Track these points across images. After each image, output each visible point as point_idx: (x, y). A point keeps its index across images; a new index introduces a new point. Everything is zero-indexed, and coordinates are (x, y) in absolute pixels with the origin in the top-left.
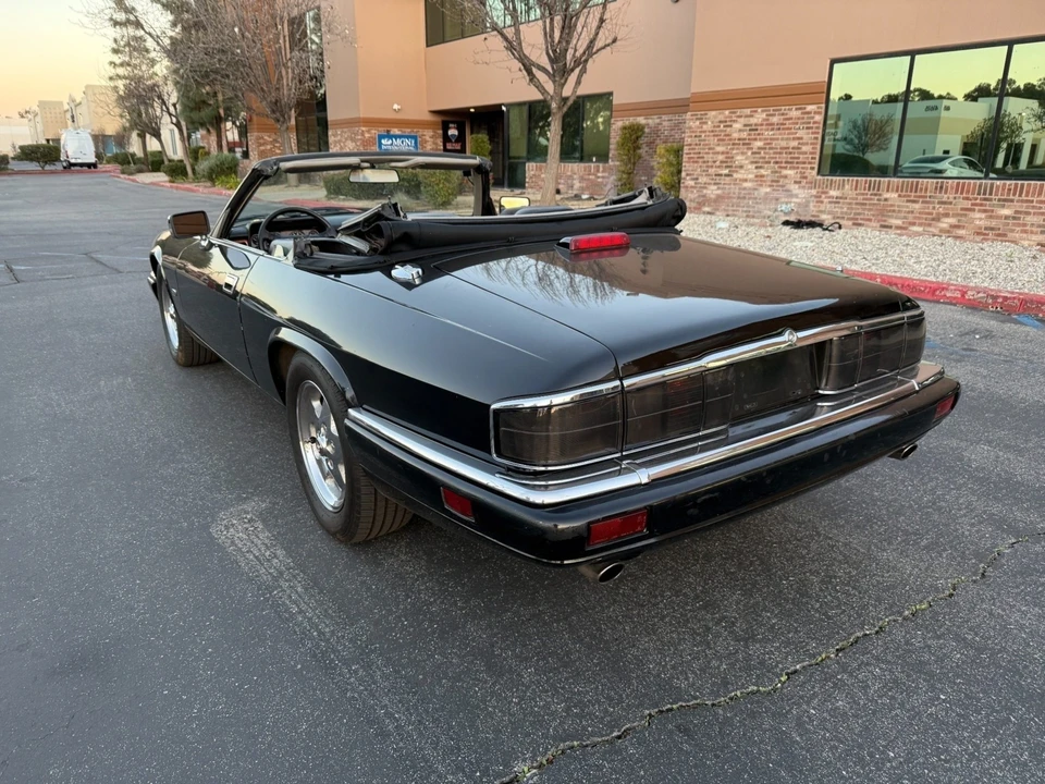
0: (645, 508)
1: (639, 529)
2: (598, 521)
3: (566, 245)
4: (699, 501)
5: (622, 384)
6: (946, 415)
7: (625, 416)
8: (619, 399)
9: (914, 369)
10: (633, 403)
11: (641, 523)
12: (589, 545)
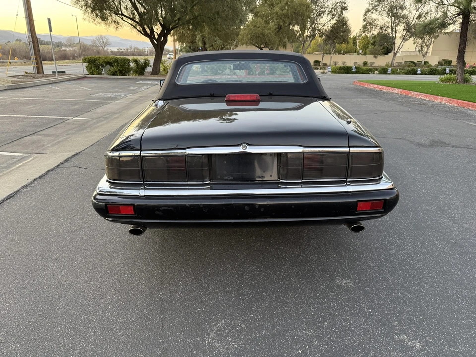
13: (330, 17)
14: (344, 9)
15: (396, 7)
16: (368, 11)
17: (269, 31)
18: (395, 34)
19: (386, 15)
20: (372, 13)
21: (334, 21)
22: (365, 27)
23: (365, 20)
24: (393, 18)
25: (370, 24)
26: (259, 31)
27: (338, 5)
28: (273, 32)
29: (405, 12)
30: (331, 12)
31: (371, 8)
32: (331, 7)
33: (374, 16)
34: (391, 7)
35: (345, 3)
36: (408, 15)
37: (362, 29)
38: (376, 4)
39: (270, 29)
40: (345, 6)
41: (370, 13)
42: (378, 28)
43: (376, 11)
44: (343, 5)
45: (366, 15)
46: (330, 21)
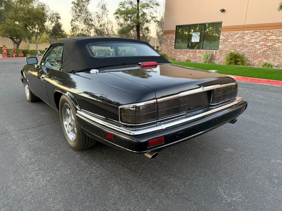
0: (164, 136)
1: (162, 142)
2: (151, 140)
3: (140, 65)
4: (179, 134)
5: (157, 101)
6: (244, 111)
7: (158, 109)
8: (156, 105)
9: (235, 98)
10: (160, 106)
11: (163, 140)
12: (148, 147)
13: (50, 22)
14: (58, 18)
15: (88, 19)
16: (73, 20)
17: (19, 28)
18: (90, 34)
19: (83, 24)
20: (75, 22)
21: (53, 25)
22: (73, 29)
23: (72, 25)
24: (87, 25)
25: (75, 28)
26: (11, 27)
27: (54, 15)
28: (22, 28)
29: (93, 23)
30: (50, 19)
31: (74, 19)
32: (50, 16)
33: (77, 23)
34: (85, 19)
35: (58, 15)
36: (95, 25)
37: (71, 30)
38: (77, 17)
39: (19, 27)
40: (59, 16)
41: (74, 22)
42: (80, 30)
43: (77, 20)
44: (58, 16)
45: (72, 22)
46: (51, 24)
